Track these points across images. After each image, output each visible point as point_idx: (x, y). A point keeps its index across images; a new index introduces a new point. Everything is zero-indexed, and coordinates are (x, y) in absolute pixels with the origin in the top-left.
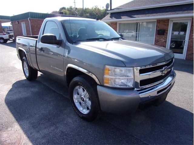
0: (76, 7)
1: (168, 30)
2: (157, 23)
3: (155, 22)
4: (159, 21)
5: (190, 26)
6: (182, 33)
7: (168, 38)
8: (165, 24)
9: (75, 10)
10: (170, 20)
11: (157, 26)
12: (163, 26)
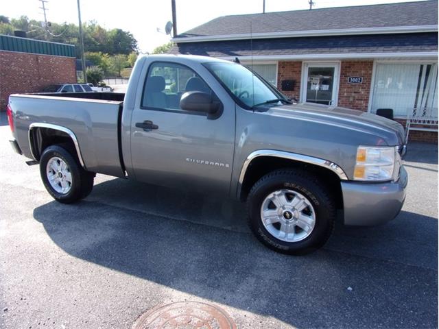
0: (48, 21)
1: (300, 82)
2: (279, 67)
3: (275, 65)
4: (283, 64)
5: (339, 76)
6: (325, 87)
7: (301, 97)
8: (295, 69)
9: (47, 28)
10: (303, 62)
11: (279, 73)
12: (291, 74)
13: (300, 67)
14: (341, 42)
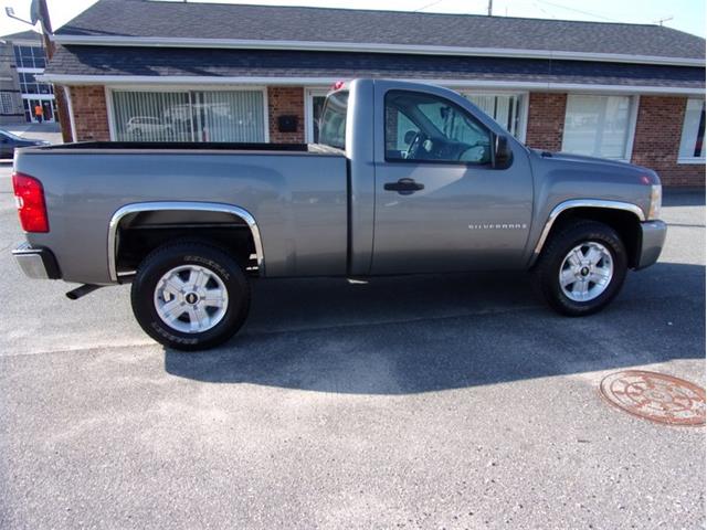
2: (269, 96)
3: (263, 92)
4: (275, 91)
8: (295, 99)
10: (305, 88)
11: (270, 105)
12: (289, 106)
13: (302, 96)
14: (363, 62)
